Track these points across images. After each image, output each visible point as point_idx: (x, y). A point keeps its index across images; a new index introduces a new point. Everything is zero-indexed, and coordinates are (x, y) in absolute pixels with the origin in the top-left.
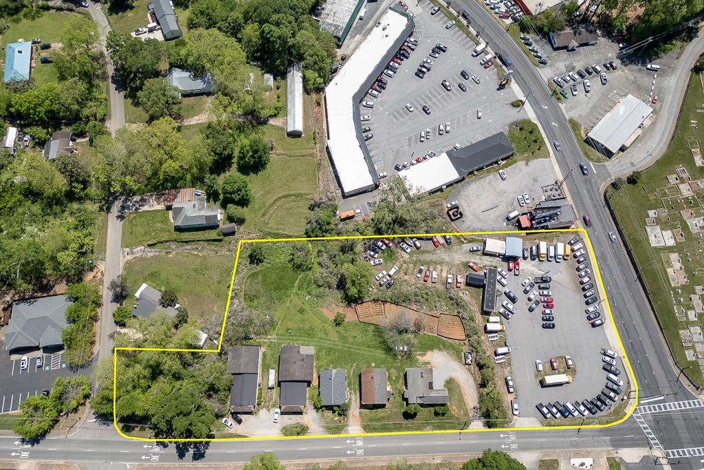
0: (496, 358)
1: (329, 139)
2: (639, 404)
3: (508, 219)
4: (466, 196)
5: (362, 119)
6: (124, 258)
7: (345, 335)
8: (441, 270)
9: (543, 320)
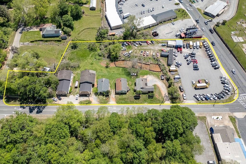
0: (174, 80)
1: (106, 11)
2: (239, 96)
3: (176, 36)
4: (159, 29)
5: (119, 7)
6: (20, 45)
7: (110, 71)
8: (150, 52)
9: (194, 67)
